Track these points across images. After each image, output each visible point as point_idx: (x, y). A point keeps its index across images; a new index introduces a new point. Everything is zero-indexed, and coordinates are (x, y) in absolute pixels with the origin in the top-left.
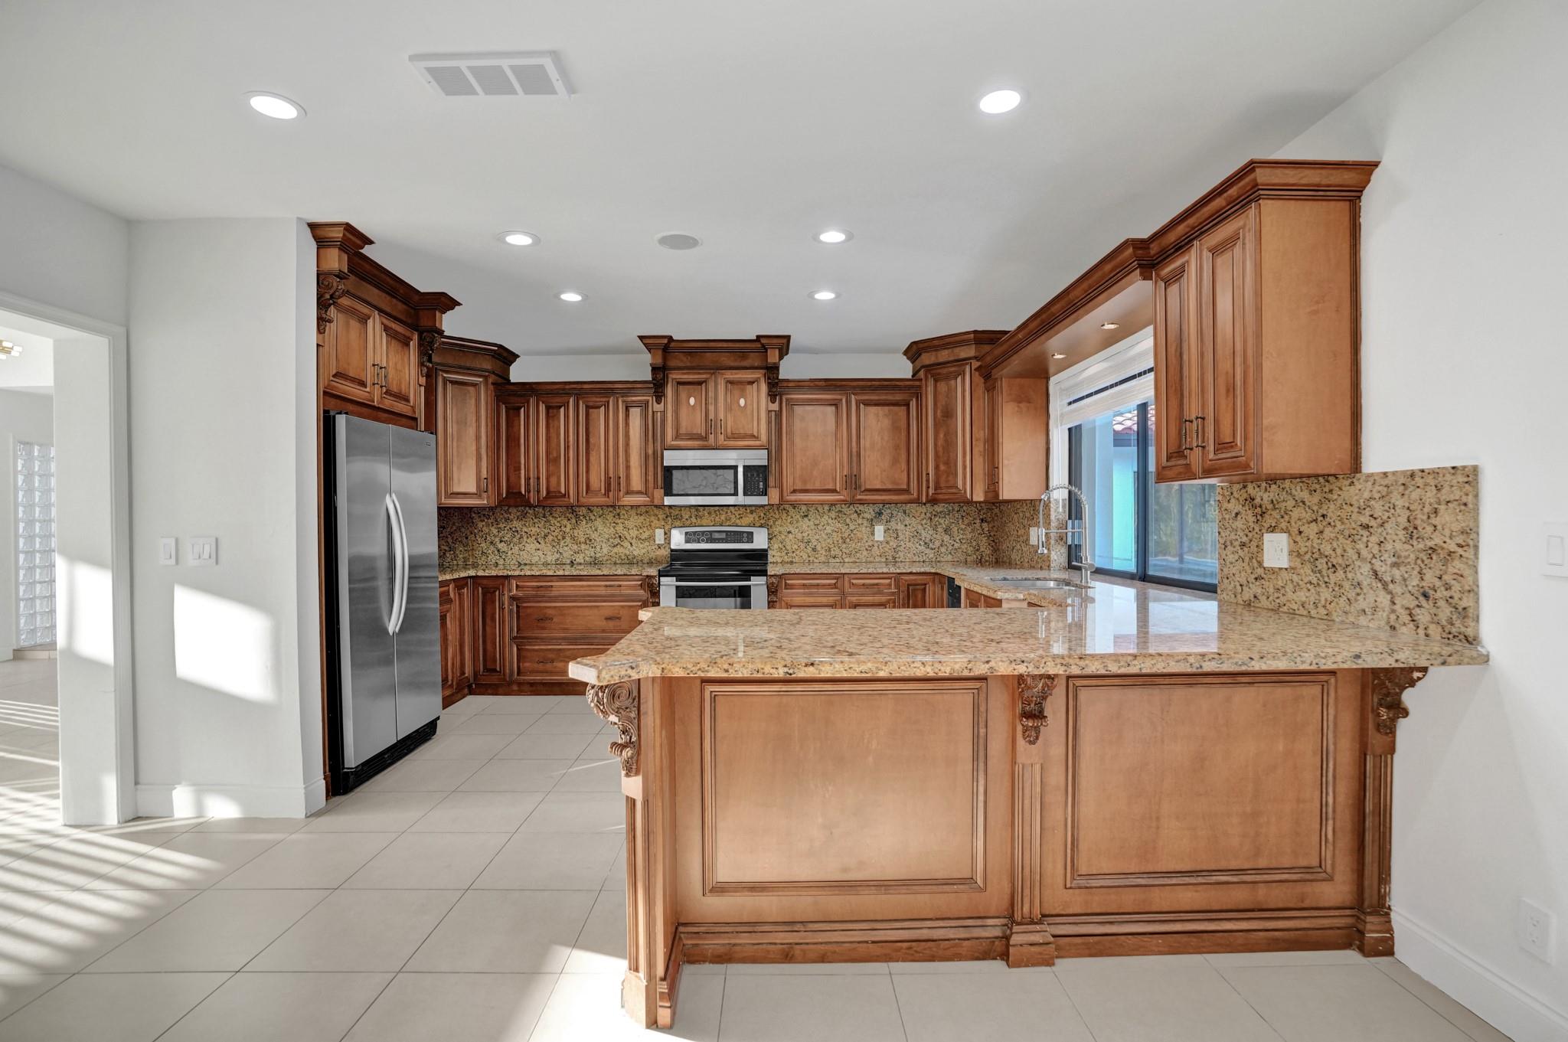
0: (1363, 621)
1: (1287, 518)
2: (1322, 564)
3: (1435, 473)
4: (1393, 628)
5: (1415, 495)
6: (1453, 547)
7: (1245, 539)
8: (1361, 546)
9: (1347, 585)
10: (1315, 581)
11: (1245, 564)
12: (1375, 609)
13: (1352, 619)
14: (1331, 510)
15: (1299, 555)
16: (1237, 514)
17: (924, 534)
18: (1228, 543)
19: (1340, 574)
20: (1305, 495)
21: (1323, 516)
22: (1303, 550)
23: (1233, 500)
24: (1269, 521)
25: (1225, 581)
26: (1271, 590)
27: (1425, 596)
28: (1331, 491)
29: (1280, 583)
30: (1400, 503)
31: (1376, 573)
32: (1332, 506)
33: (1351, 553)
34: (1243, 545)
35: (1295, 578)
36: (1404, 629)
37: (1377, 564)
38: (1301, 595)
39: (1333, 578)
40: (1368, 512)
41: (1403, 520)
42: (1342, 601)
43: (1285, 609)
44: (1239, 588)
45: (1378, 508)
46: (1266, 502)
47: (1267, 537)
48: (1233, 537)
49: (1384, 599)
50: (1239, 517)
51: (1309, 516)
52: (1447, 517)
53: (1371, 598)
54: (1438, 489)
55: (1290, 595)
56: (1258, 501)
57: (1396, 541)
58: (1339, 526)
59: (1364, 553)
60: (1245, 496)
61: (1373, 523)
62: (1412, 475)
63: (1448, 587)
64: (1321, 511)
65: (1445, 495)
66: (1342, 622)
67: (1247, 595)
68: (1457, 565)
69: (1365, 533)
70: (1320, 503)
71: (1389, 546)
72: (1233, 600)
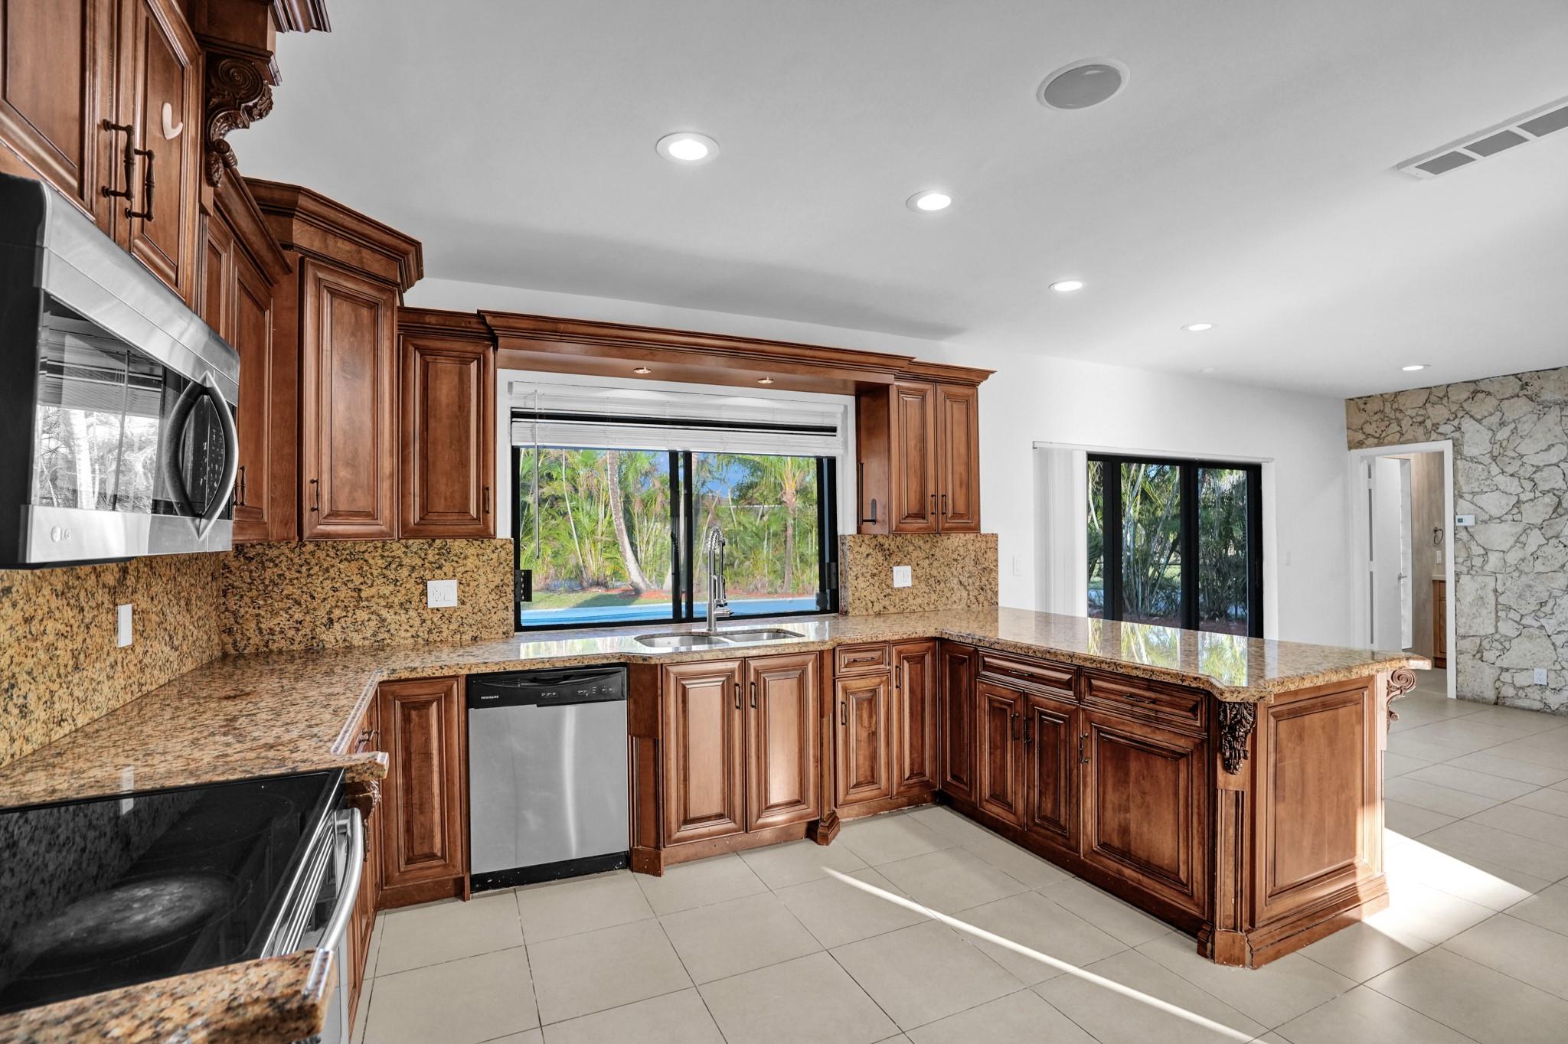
0: (955, 606)
1: (909, 556)
2: (932, 581)
4: (969, 606)
7: (875, 571)
8: (953, 569)
9: (946, 590)
10: (928, 591)
11: (876, 588)
12: (960, 600)
13: (949, 607)
14: (938, 552)
15: (917, 577)
16: (868, 555)
17: (170, 618)
18: (859, 575)
19: (942, 585)
20: (921, 543)
21: (933, 555)
22: (919, 576)
23: (864, 545)
24: (895, 559)
25: (857, 602)
26: (897, 601)
27: (982, 589)
28: (937, 542)
29: (904, 596)
30: (971, 548)
31: (961, 582)
32: (938, 550)
33: (948, 574)
34: (873, 575)
35: (915, 591)
36: (974, 606)
37: (961, 577)
38: (919, 601)
39: (938, 588)
40: (957, 553)
41: (973, 556)
42: (944, 599)
43: (908, 610)
44: (870, 605)
45: (962, 550)
46: (893, 547)
47: (895, 569)
48: (864, 570)
49: (964, 594)
50: (870, 557)
51: (923, 555)
52: (990, 554)
53: (958, 594)
54: (987, 542)
55: (911, 601)
56: (886, 546)
57: (970, 567)
58: (942, 560)
59: (955, 573)
60: (875, 543)
61: (959, 558)
63: (990, 584)
64: (931, 553)
65: (989, 545)
66: (944, 610)
67: (877, 607)
69: (956, 563)
70: (931, 548)
71: (966, 569)
72: (865, 613)
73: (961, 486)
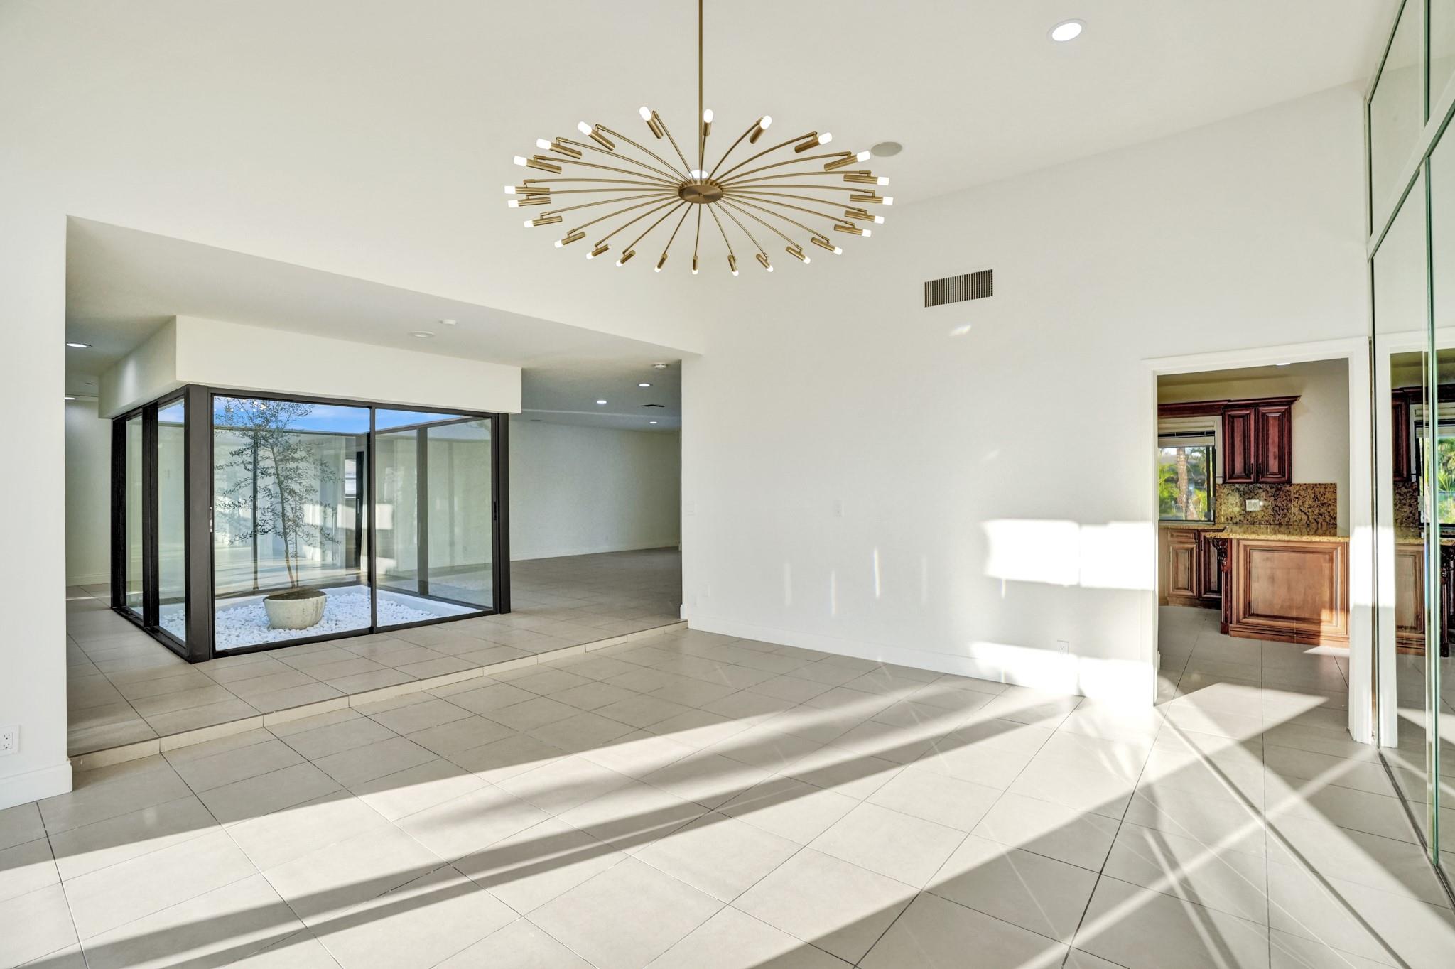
0: (1296, 524)
1: (1258, 495)
2: (1277, 509)
3: (1325, 484)
5: (1317, 490)
6: (1330, 502)
7: (1233, 502)
8: (1294, 503)
18: (1222, 503)
19: (1286, 511)
21: (1277, 495)
22: (1267, 505)
24: (1248, 496)
27: (1321, 515)
28: (1279, 488)
31: (1301, 511)
32: (1281, 492)
33: (1290, 505)
37: (1302, 508)
39: (1282, 513)
40: (1296, 494)
45: (1302, 493)
47: (1247, 501)
50: (1230, 495)
51: (1270, 494)
52: (1328, 495)
53: (1299, 517)
54: (1321, 489)
56: (1242, 489)
58: (1285, 498)
59: (1296, 505)
61: (1299, 497)
62: (1316, 485)
63: (1329, 512)
64: (1276, 493)
66: (1287, 525)
67: (1235, 521)
68: (1332, 507)
69: (1297, 500)
70: (1276, 491)
71: (1307, 503)
72: (1226, 523)
73: (1275, 458)
